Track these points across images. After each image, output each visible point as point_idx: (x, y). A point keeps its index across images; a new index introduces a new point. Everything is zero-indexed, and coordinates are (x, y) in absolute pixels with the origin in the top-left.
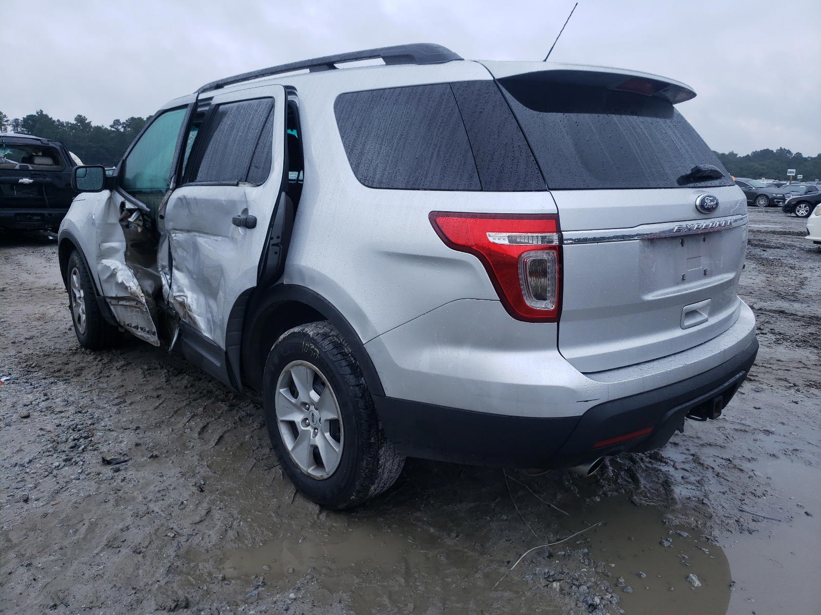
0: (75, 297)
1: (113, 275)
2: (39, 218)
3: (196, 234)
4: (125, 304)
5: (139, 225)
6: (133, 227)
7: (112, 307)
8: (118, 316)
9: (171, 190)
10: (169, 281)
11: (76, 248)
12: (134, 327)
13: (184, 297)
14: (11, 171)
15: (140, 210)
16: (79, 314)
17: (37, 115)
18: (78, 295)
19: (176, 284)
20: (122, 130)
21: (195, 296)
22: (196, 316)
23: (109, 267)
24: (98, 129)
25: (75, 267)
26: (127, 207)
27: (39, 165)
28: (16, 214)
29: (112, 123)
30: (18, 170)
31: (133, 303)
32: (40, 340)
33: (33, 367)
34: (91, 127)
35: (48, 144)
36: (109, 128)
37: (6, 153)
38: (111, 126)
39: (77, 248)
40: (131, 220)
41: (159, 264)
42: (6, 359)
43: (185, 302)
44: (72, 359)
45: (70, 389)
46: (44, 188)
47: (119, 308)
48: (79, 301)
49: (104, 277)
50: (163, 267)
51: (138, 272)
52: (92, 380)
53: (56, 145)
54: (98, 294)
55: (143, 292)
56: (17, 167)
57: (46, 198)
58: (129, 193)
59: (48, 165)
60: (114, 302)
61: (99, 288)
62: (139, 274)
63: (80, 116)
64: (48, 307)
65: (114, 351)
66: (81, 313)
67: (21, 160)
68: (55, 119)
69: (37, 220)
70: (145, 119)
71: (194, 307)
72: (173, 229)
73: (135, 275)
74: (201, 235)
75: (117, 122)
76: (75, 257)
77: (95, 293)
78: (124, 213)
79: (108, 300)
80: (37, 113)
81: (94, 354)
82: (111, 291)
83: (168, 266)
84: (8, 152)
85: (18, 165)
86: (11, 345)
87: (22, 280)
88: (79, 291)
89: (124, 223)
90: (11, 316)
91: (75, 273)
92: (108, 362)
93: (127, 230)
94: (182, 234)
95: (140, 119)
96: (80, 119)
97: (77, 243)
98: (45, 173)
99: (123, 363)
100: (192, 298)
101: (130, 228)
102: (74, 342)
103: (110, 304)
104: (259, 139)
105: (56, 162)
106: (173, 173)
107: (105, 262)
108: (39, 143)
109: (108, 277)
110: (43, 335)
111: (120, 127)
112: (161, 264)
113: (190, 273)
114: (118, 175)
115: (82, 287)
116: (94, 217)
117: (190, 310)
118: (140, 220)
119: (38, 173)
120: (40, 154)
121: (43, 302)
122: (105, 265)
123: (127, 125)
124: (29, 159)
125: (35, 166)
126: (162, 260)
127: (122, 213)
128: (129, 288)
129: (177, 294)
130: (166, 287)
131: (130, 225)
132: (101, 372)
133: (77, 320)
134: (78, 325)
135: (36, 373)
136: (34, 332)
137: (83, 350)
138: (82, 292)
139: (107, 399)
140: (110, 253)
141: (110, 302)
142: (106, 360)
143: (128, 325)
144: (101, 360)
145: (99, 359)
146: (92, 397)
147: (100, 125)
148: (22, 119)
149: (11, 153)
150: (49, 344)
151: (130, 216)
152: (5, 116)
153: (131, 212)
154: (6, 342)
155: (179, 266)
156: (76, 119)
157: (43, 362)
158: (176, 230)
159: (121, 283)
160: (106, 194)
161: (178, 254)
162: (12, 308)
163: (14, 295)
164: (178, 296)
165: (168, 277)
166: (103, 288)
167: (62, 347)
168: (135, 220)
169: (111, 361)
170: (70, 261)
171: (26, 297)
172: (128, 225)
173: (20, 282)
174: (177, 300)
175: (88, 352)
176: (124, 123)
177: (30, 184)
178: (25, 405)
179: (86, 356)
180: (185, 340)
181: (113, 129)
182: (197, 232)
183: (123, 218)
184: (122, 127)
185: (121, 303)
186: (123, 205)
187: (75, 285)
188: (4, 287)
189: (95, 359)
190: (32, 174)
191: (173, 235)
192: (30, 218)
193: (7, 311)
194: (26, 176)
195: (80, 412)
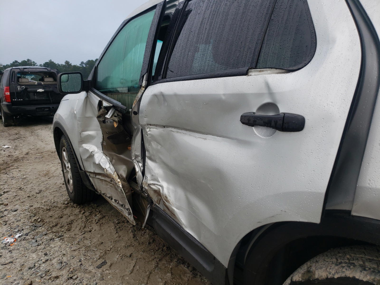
0: (65, 166)
1: (91, 156)
2: (47, 109)
3: (173, 129)
4: (101, 178)
5: (114, 121)
6: (109, 122)
7: (91, 179)
8: (96, 186)
9: (144, 87)
10: (142, 168)
11: (63, 134)
12: (109, 197)
13: (159, 187)
14: (33, 86)
15: (115, 107)
16: (68, 178)
17: (49, 62)
18: (67, 166)
19: (150, 173)
20: (85, 66)
21: (171, 187)
22: (175, 209)
23: (88, 150)
24: (75, 66)
25: (64, 146)
26: (104, 105)
27: (47, 82)
28: (37, 108)
29: (80, 63)
30: (36, 85)
31: (108, 180)
32: (45, 194)
33: (39, 222)
34: (71, 66)
35: (51, 71)
36: (79, 66)
37: (32, 77)
38: (80, 65)
39: (65, 134)
40: (108, 116)
41: (133, 154)
42: (22, 213)
43: (161, 192)
44: (65, 212)
45: (63, 246)
46: (49, 94)
47: (96, 180)
48: (68, 169)
49: (85, 157)
50: (136, 156)
51: (113, 158)
52: (79, 237)
53: (54, 71)
54: (81, 169)
55: (119, 178)
56: (36, 84)
57: (50, 98)
58: (102, 92)
59: (51, 82)
60: (92, 175)
61: (81, 164)
62: (114, 160)
63: (67, 61)
64: (51, 166)
65: (92, 205)
66: (70, 179)
67: (39, 80)
68: (56, 63)
69: (47, 111)
70: (94, 61)
71: (171, 198)
72: (148, 124)
73: (111, 161)
74: (180, 131)
75: (82, 63)
76: (63, 140)
77: (79, 167)
78: (101, 110)
79: (88, 174)
80: (49, 61)
81: (79, 208)
82: (90, 168)
83: (140, 156)
84: (33, 77)
85: (36, 83)
86: (27, 198)
87: (38, 146)
88: (68, 163)
89: (101, 119)
90: (30, 173)
91: (64, 151)
92: (89, 215)
93: (104, 124)
94: (156, 128)
95: (92, 61)
96: (67, 62)
97: (65, 131)
98: (50, 86)
99: (99, 216)
100: (168, 189)
101: (107, 123)
102: (66, 197)
103: (89, 176)
104: (272, 13)
105: (55, 80)
106: (145, 71)
107: (85, 146)
108: (46, 70)
109: (88, 157)
110: (47, 189)
111: (84, 65)
112: (135, 154)
113: (165, 166)
114: (92, 79)
115: (69, 161)
116: (75, 112)
117: (168, 201)
118: (115, 116)
119: (46, 86)
120: (48, 76)
121: (48, 162)
122: (85, 149)
123: (87, 64)
124: (42, 80)
125: (45, 82)
126: (135, 151)
127: (99, 110)
128: (105, 170)
129: (152, 182)
130: (139, 174)
131: (106, 120)
132: (85, 227)
133: (67, 182)
134: (68, 185)
135: (41, 228)
136: (42, 188)
137: (72, 204)
138: (69, 164)
139: (91, 260)
140: (88, 139)
141: (90, 175)
142: (87, 214)
143: (104, 194)
144: (84, 213)
145: (83, 211)
146: (80, 257)
147: (75, 64)
148: (43, 64)
149: (34, 77)
150: (51, 197)
151: (107, 113)
152: (36, 63)
153: (107, 109)
154: (25, 196)
155: (152, 157)
156: (65, 63)
157: (46, 217)
158: (150, 125)
159: (98, 164)
160: (83, 94)
161: (151, 147)
162: (31, 167)
163: (33, 157)
164: (153, 184)
165: (141, 165)
166: (84, 165)
167: (59, 200)
168: (111, 117)
169: (91, 213)
170: (61, 143)
171: (39, 158)
172: (105, 120)
173: (37, 148)
174: (151, 188)
175: (75, 205)
176: (85, 63)
177: (43, 92)
178: (30, 268)
179: (74, 209)
180: (157, 220)
181: (81, 66)
182: (175, 127)
183: (101, 115)
184: (85, 65)
185: (97, 177)
186: (100, 103)
187: (65, 159)
188: (28, 151)
189: (80, 211)
190: (43, 87)
191: (148, 130)
192: (43, 110)
193: (28, 169)
194: (40, 88)
195: (71, 278)
